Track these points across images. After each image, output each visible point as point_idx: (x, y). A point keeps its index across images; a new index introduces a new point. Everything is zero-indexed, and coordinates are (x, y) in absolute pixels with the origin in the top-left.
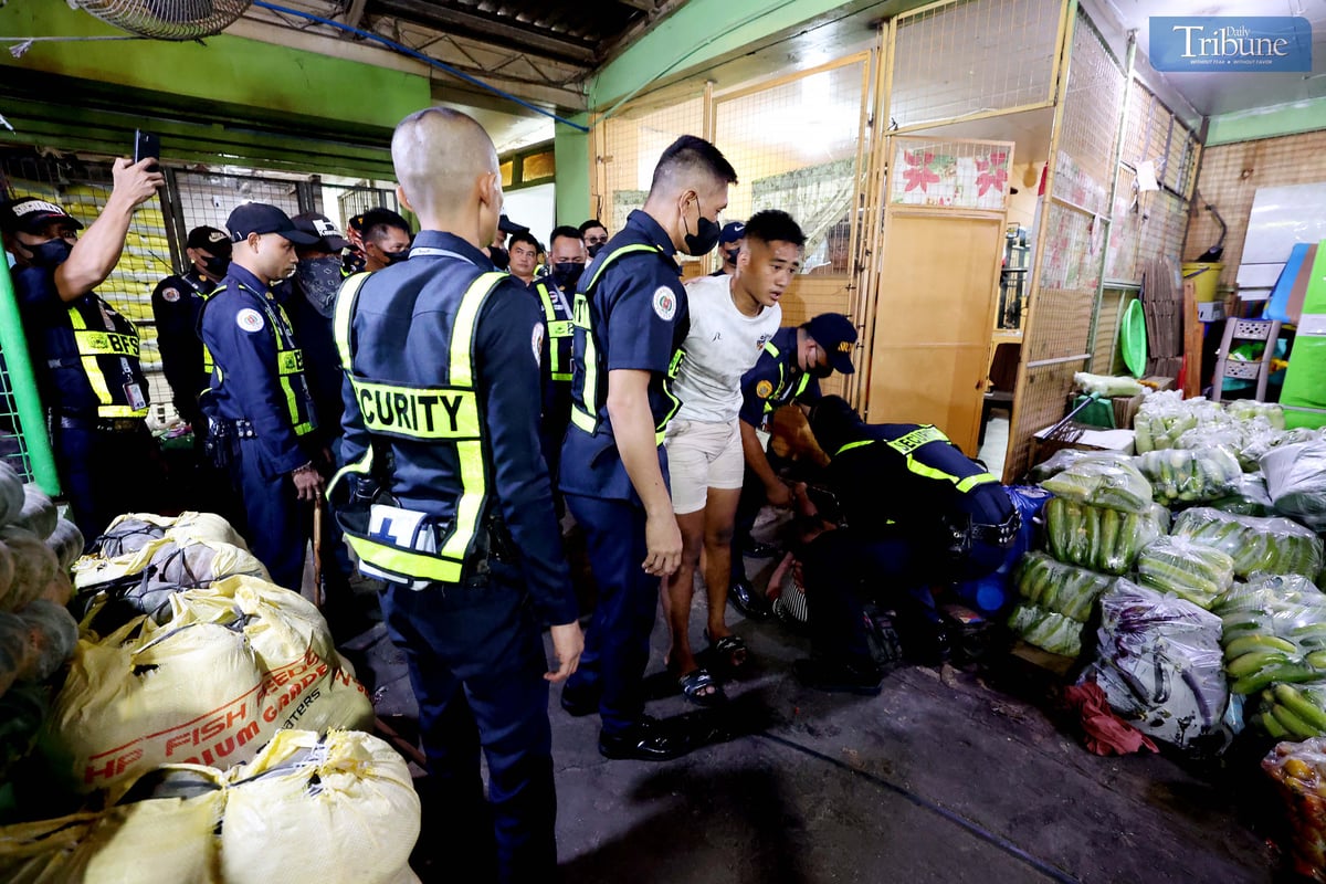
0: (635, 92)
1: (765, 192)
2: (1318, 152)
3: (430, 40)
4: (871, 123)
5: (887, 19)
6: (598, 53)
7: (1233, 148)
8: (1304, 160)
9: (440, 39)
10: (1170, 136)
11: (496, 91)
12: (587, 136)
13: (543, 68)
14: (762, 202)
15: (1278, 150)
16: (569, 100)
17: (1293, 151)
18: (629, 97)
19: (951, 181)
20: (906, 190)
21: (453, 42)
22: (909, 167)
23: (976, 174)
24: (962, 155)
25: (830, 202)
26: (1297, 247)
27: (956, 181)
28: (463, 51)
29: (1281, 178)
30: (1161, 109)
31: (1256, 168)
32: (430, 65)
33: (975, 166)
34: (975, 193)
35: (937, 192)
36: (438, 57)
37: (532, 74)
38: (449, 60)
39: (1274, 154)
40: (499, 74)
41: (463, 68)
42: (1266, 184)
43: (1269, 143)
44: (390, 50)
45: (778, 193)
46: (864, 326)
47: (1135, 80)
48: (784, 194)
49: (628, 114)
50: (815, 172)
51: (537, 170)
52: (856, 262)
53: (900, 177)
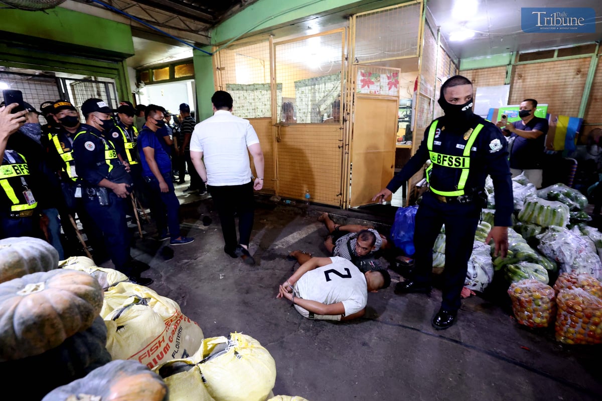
0: (238, 37)
1: (301, 87)
2: (495, 75)
3: (129, 6)
4: (347, 59)
5: (352, 15)
6: (215, 18)
7: (469, 71)
8: (490, 77)
9: (134, 5)
10: (450, 67)
11: (165, 33)
12: (211, 57)
13: (188, 23)
14: (300, 91)
15: (483, 73)
16: (201, 40)
17: (487, 74)
18: (234, 39)
19: (378, 84)
20: (362, 87)
21: (141, 7)
22: (363, 78)
23: (387, 81)
24: (382, 74)
25: (330, 92)
26: (490, 109)
27: (380, 84)
28: (147, 13)
29: (484, 84)
30: (447, 56)
31: (476, 79)
32: (130, 19)
33: (387, 78)
34: (387, 89)
35: (373, 88)
36: (134, 15)
37: (182, 26)
38: (140, 16)
39: (482, 75)
40: (166, 25)
41: (148, 21)
42: (480, 86)
43: (480, 70)
44: (107, 9)
45: (307, 87)
46: (348, 145)
47: (441, 46)
48: (310, 88)
49: (231, 48)
50: (323, 79)
51: (183, 72)
52: (343, 117)
53: (360, 81)
